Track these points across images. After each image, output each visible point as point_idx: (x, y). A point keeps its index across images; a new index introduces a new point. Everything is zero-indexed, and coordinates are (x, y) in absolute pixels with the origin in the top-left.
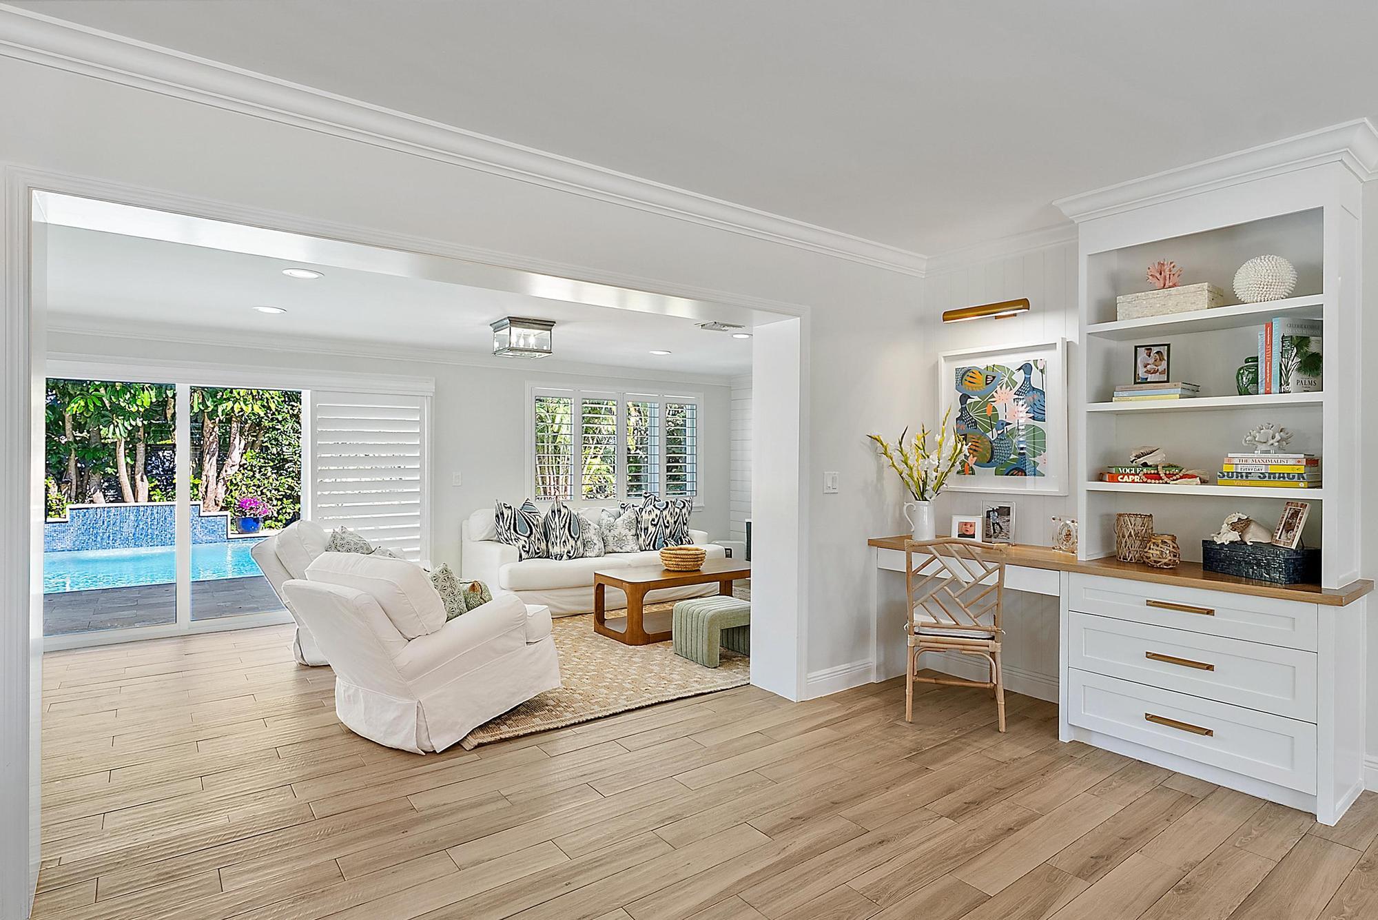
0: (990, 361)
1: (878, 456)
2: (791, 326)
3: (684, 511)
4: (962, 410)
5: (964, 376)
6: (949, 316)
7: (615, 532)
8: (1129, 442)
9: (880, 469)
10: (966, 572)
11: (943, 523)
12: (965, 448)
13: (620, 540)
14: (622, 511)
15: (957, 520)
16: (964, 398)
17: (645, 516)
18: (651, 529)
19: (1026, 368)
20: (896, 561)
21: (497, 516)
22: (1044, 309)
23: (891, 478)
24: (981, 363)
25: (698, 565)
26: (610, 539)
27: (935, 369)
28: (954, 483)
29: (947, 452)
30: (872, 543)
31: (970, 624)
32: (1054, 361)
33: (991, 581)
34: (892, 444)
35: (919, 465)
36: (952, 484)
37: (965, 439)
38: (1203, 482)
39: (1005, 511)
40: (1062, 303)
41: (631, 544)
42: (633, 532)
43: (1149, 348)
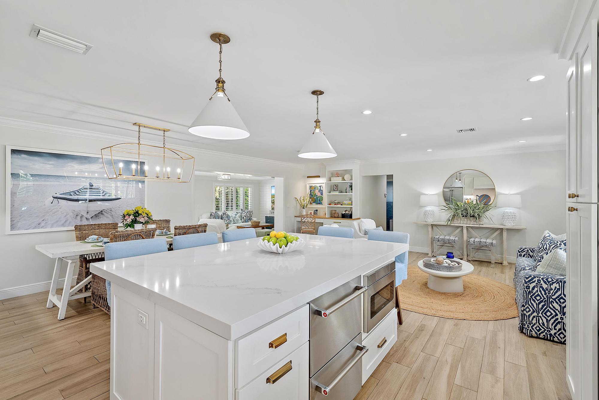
0: (315, 185)
1: (296, 201)
2: (282, 179)
3: (251, 213)
4: (310, 193)
5: (311, 187)
6: (308, 177)
7: (236, 219)
8: (333, 199)
9: (297, 203)
10: (310, 220)
11: (307, 212)
12: (311, 200)
13: (237, 220)
14: (237, 214)
15: (309, 212)
16: (311, 191)
17: (243, 215)
18: (245, 218)
19: (320, 186)
20: (299, 219)
21: (210, 215)
22: (323, 177)
23: (298, 205)
24: (313, 185)
25: (259, 224)
26: (235, 220)
27: (306, 185)
28: (309, 206)
29: (308, 200)
30: (295, 216)
31: (311, 228)
32: (324, 185)
33: (313, 221)
34: (299, 199)
35: (303, 203)
36: (308, 206)
37: (311, 198)
38: (341, 205)
39: (317, 210)
40: (324, 176)
41: (240, 221)
42: (240, 218)
43: (335, 185)
